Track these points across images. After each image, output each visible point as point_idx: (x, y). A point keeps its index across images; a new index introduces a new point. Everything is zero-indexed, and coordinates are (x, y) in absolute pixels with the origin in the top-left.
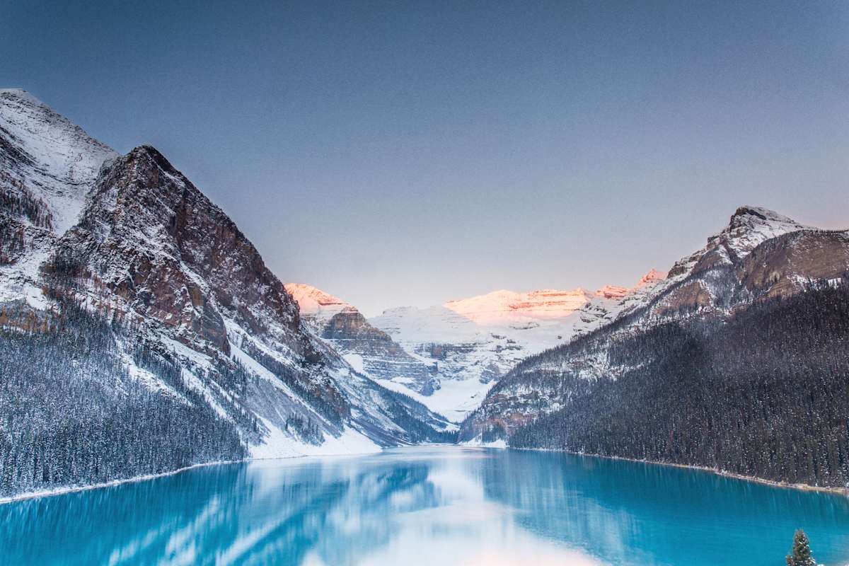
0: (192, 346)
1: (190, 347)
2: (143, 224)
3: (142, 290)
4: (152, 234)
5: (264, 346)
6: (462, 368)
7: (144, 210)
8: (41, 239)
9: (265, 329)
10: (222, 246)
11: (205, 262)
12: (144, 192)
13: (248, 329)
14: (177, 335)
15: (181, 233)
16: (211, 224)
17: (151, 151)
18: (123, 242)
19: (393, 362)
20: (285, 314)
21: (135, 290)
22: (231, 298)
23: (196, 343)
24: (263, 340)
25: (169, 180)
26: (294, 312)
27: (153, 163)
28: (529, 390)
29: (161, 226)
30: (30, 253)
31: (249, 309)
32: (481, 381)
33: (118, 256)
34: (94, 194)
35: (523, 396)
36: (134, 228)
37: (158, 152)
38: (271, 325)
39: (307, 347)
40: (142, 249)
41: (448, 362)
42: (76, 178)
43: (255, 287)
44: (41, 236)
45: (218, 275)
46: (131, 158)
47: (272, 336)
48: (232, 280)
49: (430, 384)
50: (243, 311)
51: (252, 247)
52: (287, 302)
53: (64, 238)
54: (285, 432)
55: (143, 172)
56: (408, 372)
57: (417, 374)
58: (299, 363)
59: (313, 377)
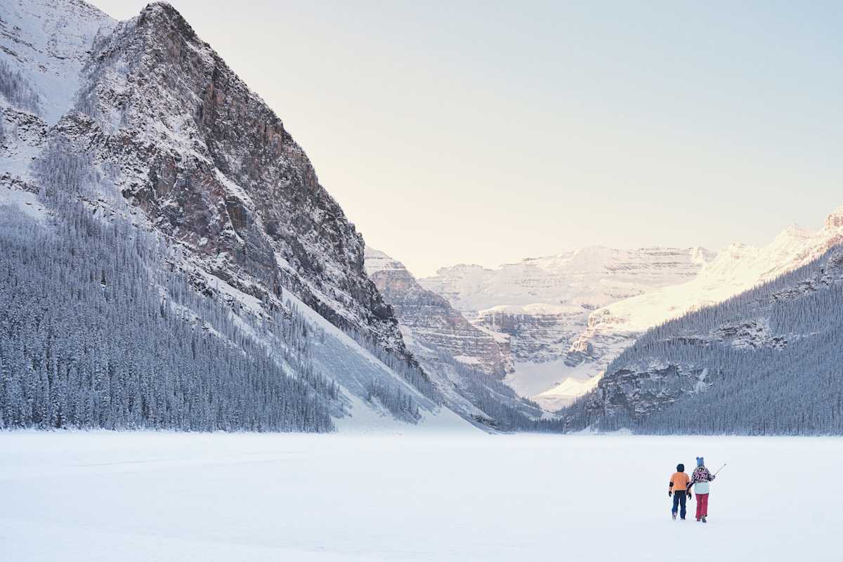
0: (235, 284)
1: (232, 286)
2: (164, 111)
3: (167, 203)
4: (176, 127)
5: (320, 292)
6: (542, 346)
7: (164, 93)
8: (26, 127)
9: (319, 270)
10: (265, 150)
11: (244, 171)
12: (162, 68)
13: (299, 268)
14: (215, 268)
15: (210, 130)
16: (250, 119)
17: (169, 10)
18: (138, 136)
19: (453, 336)
20: (345, 250)
21: (157, 203)
22: (277, 223)
23: (240, 281)
24: (319, 284)
25: (194, 54)
26: (358, 248)
27: (172, 28)
28: (665, 365)
29: (188, 116)
30: (14, 145)
31: (300, 241)
32: (568, 364)
33: (134, 154)
34: (90, 71)
35: (657, 372)
36: (152, 116)
37: (178, 13)
38: (327, 264)
39: (374, 298)
40: (164, 146)
41: (523, 338)
42: (61, 49)
43: (307, 210)
44: (26, 123)
45: (259, 190)
46: (143, 20)
47: (329, 279)
48: (277, 198)
49: (502, 365)
50: (292, 241)
51: (303, 154)
52: (348, 234)
53: (59, 127)
54: (369, 403)
55: (161, 40)
56: (472, 349)
57: (485, 352)
58: (364, 319)
59: (382, 338)
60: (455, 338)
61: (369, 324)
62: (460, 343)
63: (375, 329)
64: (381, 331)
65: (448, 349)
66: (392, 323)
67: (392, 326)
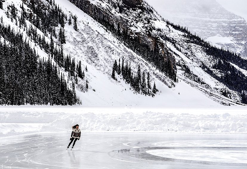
56: (226, 31)
57: (237, 33)
58: (115, 8)
59: (132, 24)
60: (210, 21)
61: (121, 12)
62: (215, 25)
63: (126, 16)
64: (131, 18)
65: (204, 31)
66: (140, 10)
67: (141, 13)
